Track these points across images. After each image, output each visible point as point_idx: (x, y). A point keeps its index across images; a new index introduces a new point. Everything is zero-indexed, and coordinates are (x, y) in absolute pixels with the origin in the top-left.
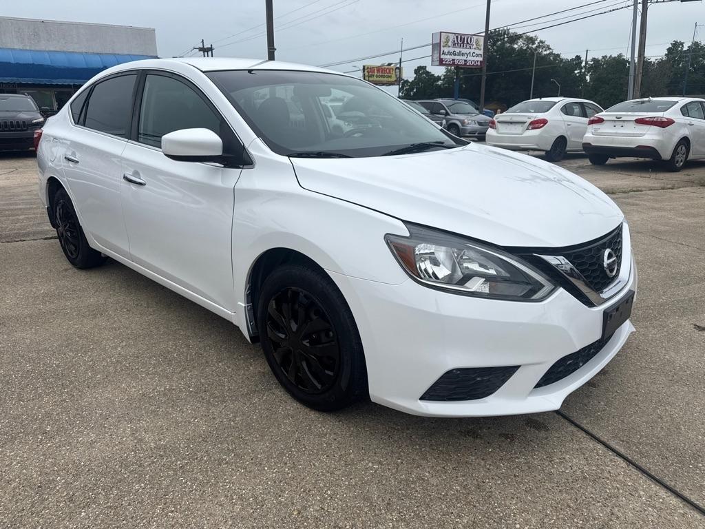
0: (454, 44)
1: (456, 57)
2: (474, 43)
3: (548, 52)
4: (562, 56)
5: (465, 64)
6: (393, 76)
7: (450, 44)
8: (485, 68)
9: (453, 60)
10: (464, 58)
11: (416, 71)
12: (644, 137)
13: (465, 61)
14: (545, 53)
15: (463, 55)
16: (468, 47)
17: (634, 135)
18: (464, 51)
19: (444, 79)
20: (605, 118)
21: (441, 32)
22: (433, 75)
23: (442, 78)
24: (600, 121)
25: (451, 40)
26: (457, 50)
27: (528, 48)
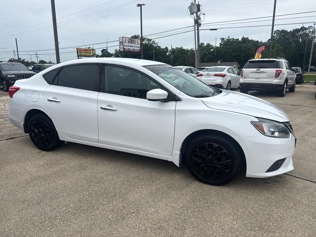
0: (129, 42)
1: (130, 48)
2: (136, 42)
3: (156, 45)
4: (161, 47)
5: (134, 51)
6: (92, 53)
7: (127, 42)
8: (142, 53)
9: (129, 49)
10: (133, 48)
11: (102, 51)
12: (218, 81)
13: (134, 49)
14: (155, 46)
15: (132, 47)
16: (134, 43)
17: (214, 80)
18: (133, 45)
19: (114, 55)
20: (203, 74)
21: (123, 37)
22: (110, 53)
23: (114, 54)
24: (201, 75)
25: (127, 40)
26: (130, 45)
27: (148, 43)
